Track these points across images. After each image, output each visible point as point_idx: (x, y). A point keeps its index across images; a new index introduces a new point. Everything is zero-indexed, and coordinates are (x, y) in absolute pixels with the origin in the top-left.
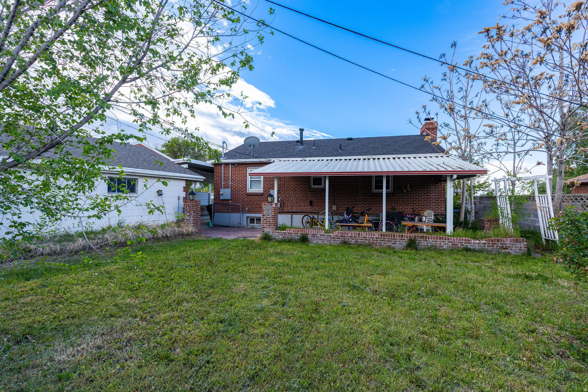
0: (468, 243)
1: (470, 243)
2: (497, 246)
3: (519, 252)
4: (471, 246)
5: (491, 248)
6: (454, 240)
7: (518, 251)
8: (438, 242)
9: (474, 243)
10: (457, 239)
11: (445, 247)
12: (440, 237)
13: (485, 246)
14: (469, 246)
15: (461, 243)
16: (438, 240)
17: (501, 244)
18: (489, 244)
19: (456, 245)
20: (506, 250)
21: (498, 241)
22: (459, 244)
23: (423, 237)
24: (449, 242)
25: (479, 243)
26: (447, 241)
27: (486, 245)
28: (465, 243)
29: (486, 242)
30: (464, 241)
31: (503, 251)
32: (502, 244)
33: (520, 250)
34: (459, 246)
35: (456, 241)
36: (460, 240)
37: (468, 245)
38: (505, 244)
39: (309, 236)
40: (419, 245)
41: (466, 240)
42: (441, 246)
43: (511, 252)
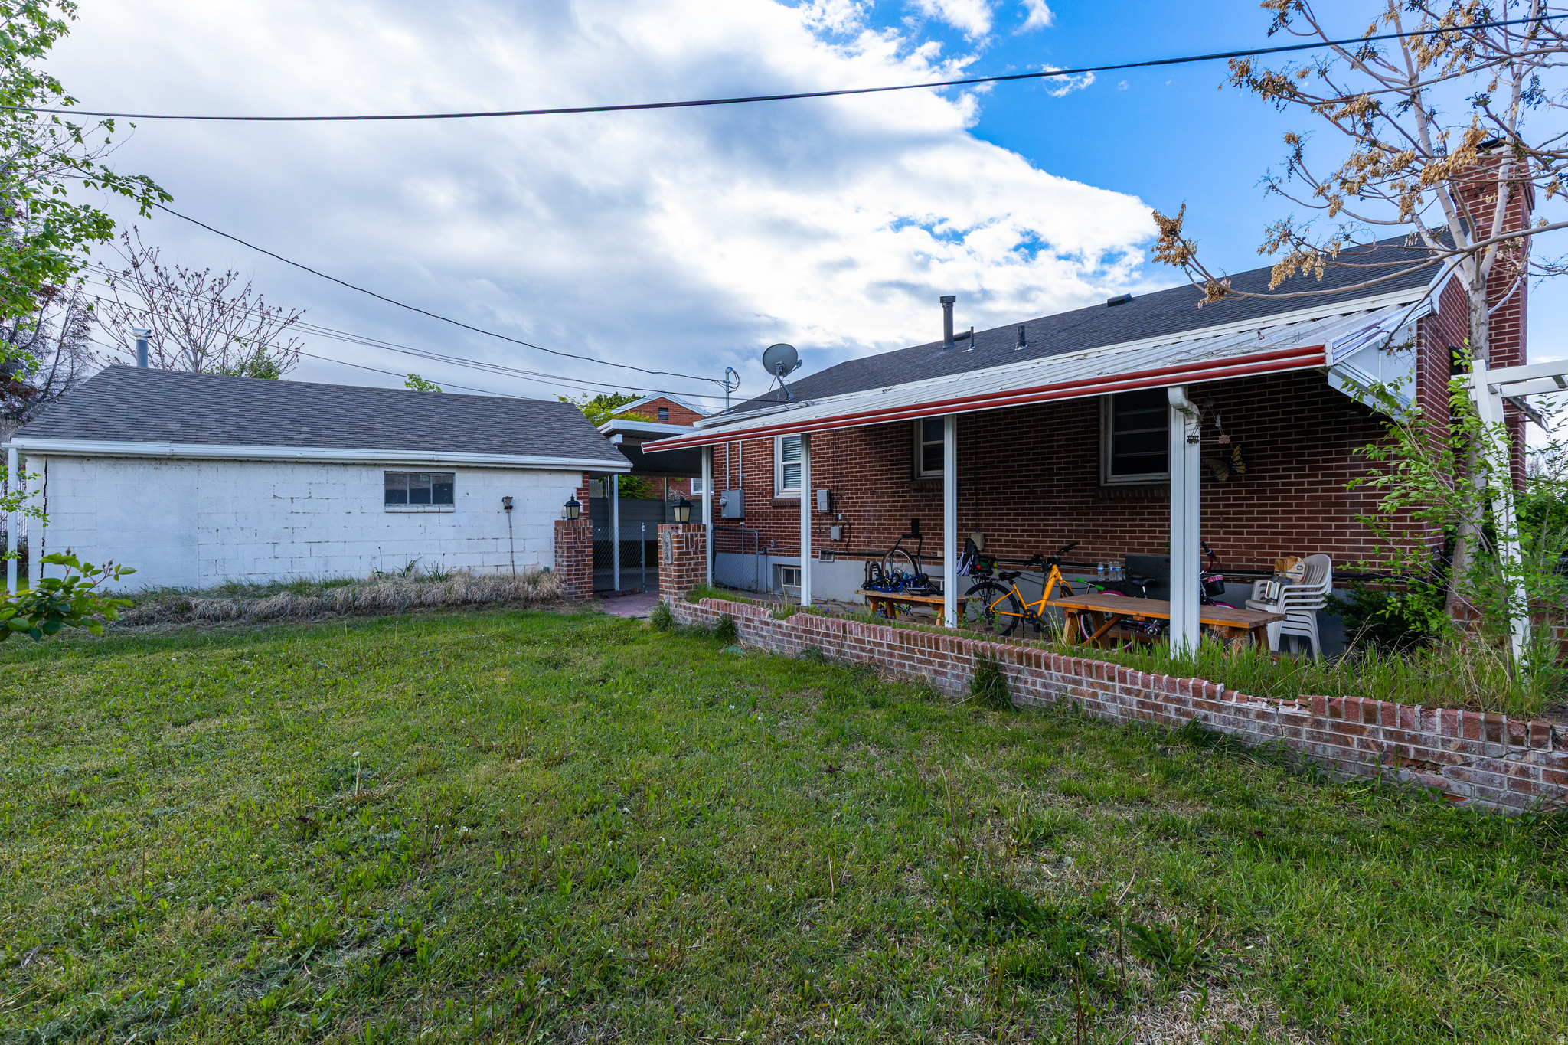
0: (1211, 707)
1: (1219, 708)
2: (1364, 744)
3: (1509, 799)
4: (1227, 721)
5: (1332, 748)
6: (1146, 685)
7: (1506, 791)
8: (1084, 688)
9: (1238, 710)
10: (1158, 680)
11: (1113, 710)
12: (1089, 666)
13: (1297, 733)
14: (1216, 722)
15: (1179, 701)
16: (1084, 678)
17: (1389, 735)
18: (1318, 724)
19: (1158, 707)
20: (1429, 775)
21: (1370, 715)
22: (1172, 706)
23: (1029, 656)
24: (1129, 692)
25: (1262, 715)
26: (1117, 684)
27: (1305, 728)
28: (1197, 705)
29: (1305, 713)
30: (1189, 697)
31: (1405, 773)
32: (1399, 736)
33: (1515, 784)
34: (1173, 715)
35: (1153, 690)
36: (1171, 687)
37: (1213, 714)
38: (1414, 739)
39: (739, 622)
40: (1018, 690)
41: (1197, 692)
42: (1098, 706)
43: (1456, 786)
